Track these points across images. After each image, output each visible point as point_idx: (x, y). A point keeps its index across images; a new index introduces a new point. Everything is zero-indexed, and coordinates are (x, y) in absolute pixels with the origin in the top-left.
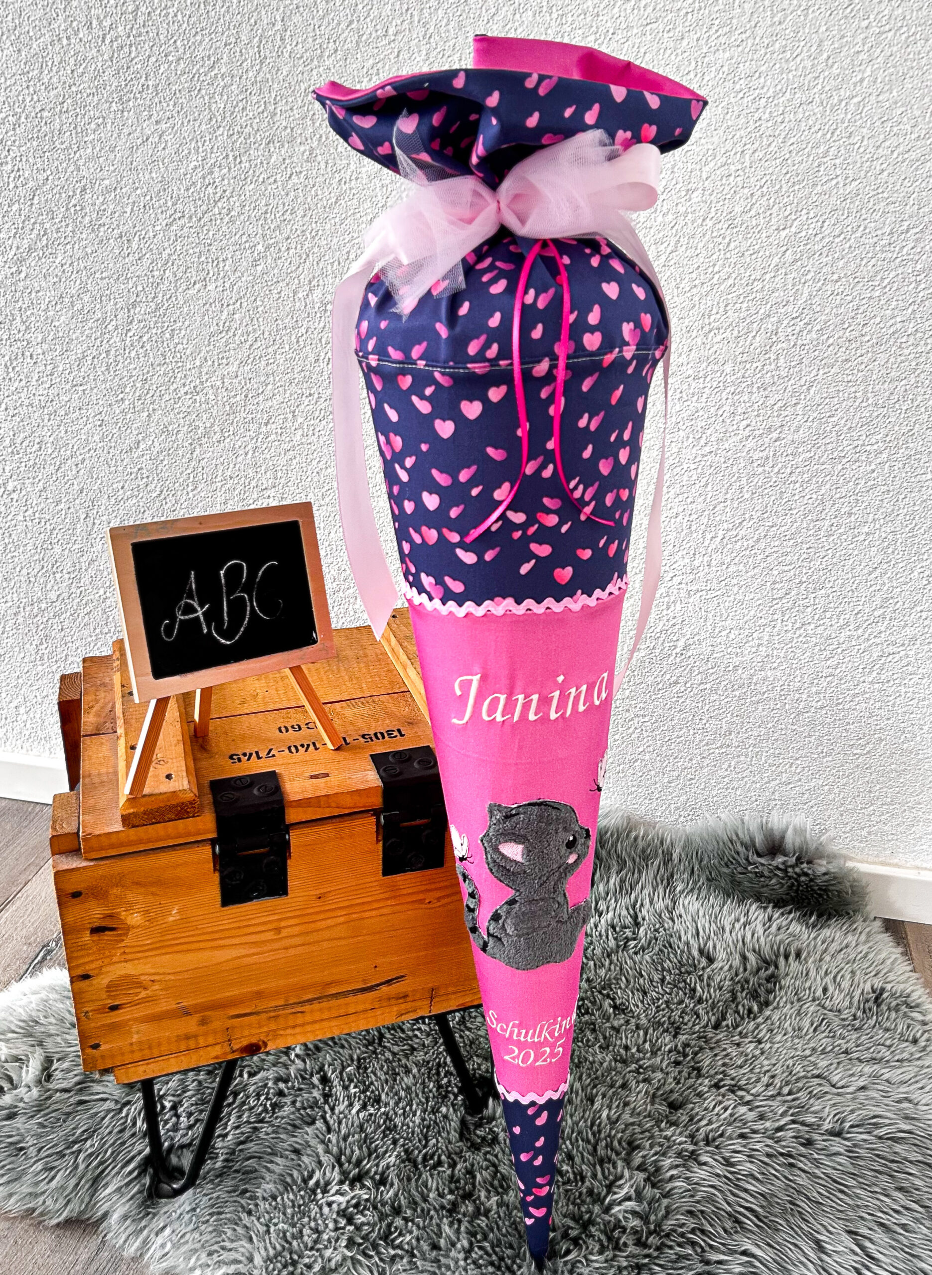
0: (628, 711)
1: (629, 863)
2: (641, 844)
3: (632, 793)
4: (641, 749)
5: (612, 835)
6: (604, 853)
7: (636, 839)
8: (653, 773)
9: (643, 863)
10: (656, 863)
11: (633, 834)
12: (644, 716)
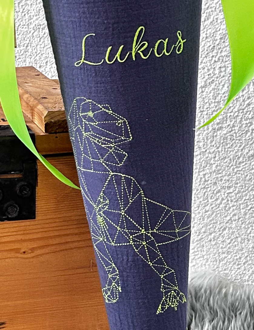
0: (215, 183)
1: (220, 314)
2: (230, 299)
3: (223, 260)
4: (228, 218)
5: (205, 292)
6: (198, 306)
7: (226, 295)
8: (239, 239)
9: (232, 313)
10: (244, 313)
11: (224, 291)
12: (229, 187)
